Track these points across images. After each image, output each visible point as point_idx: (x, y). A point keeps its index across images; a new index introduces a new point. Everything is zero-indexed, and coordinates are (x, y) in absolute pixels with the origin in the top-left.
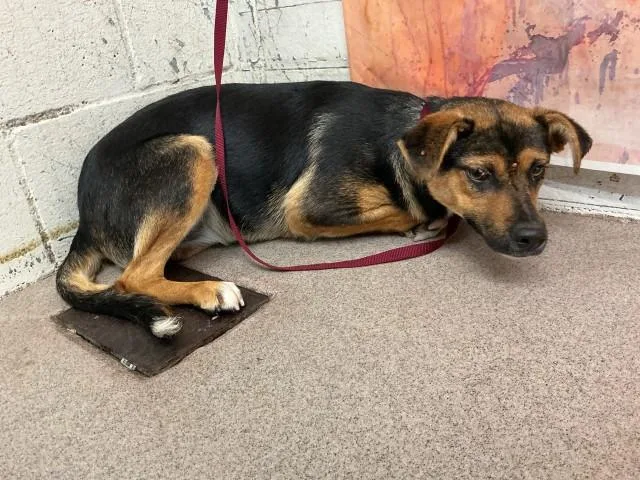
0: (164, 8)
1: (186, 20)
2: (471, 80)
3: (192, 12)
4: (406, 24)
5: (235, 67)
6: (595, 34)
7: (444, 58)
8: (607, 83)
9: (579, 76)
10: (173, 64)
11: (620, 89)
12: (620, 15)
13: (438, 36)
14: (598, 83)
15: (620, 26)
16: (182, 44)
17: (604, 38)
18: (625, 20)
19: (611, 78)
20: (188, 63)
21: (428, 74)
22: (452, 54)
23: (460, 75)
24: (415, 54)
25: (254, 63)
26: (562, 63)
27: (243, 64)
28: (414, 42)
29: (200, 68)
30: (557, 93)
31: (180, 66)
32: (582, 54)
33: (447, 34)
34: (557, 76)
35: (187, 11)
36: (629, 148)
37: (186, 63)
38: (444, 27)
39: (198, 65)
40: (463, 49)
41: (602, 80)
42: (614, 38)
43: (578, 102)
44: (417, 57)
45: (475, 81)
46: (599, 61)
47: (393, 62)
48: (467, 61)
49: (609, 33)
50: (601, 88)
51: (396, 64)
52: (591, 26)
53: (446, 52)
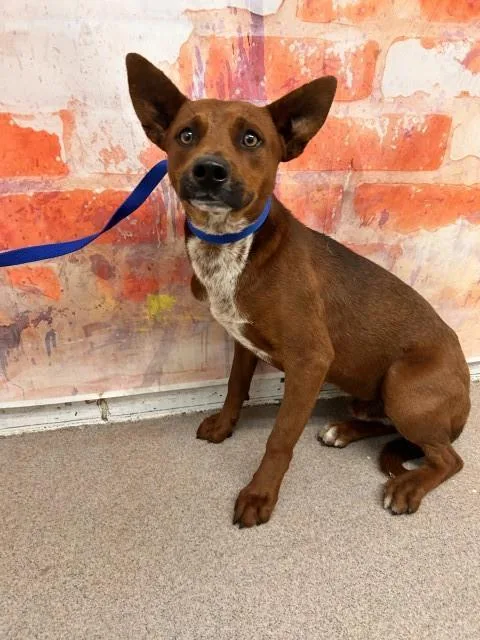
6: (36, 321)
8: (52, 349)
9: (32, 348)
11: (62, 352)
12: (50, 309)
14: (46, 350)
15: (52, 315)
17: (43, 324)
18: (55, 312)
19: (54, 346)
26: (17, 341)
30: (17, 360)
32: (30, 335)
34: (15, 349)
36: (76, 385)
41: (48, 348)
42: (50, 322)
43: (34, 363)
46: (43, 337)
49: (46, 319)
50: (49, 353)
52: (32, 317)
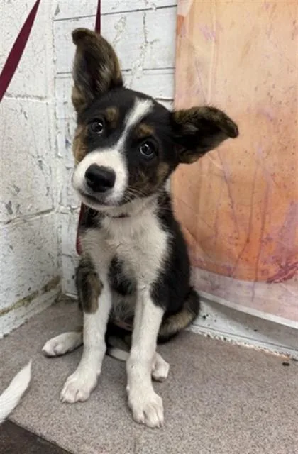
0: (8, 157)
1: (24, 169)
2: (283, 264)
3: (30, 162)
4: (232, 207)
5: (56, 210)
7: (261, 241)
10: (9, 207)
13: (260, 222)
16: (18, 190)
20: (21, 206)
21: (243, 250)
22: (269, 239)
23: (273, 258)
24: (235, 232)
25: (74, 209)
27: (62, 208)
28: (236, 222)
29: (29, 210)
31: (14, 208)
33: (270, 222)
35: (26, 162)
37: (19, 206)
38: (267, 216)
39: (29, 207)
40: (282, 237)
44: (236, 235)
45: (287, 264)
47: (214, 233)
48: (283, 248)
51: (216, 236)
53: (265, 236)
